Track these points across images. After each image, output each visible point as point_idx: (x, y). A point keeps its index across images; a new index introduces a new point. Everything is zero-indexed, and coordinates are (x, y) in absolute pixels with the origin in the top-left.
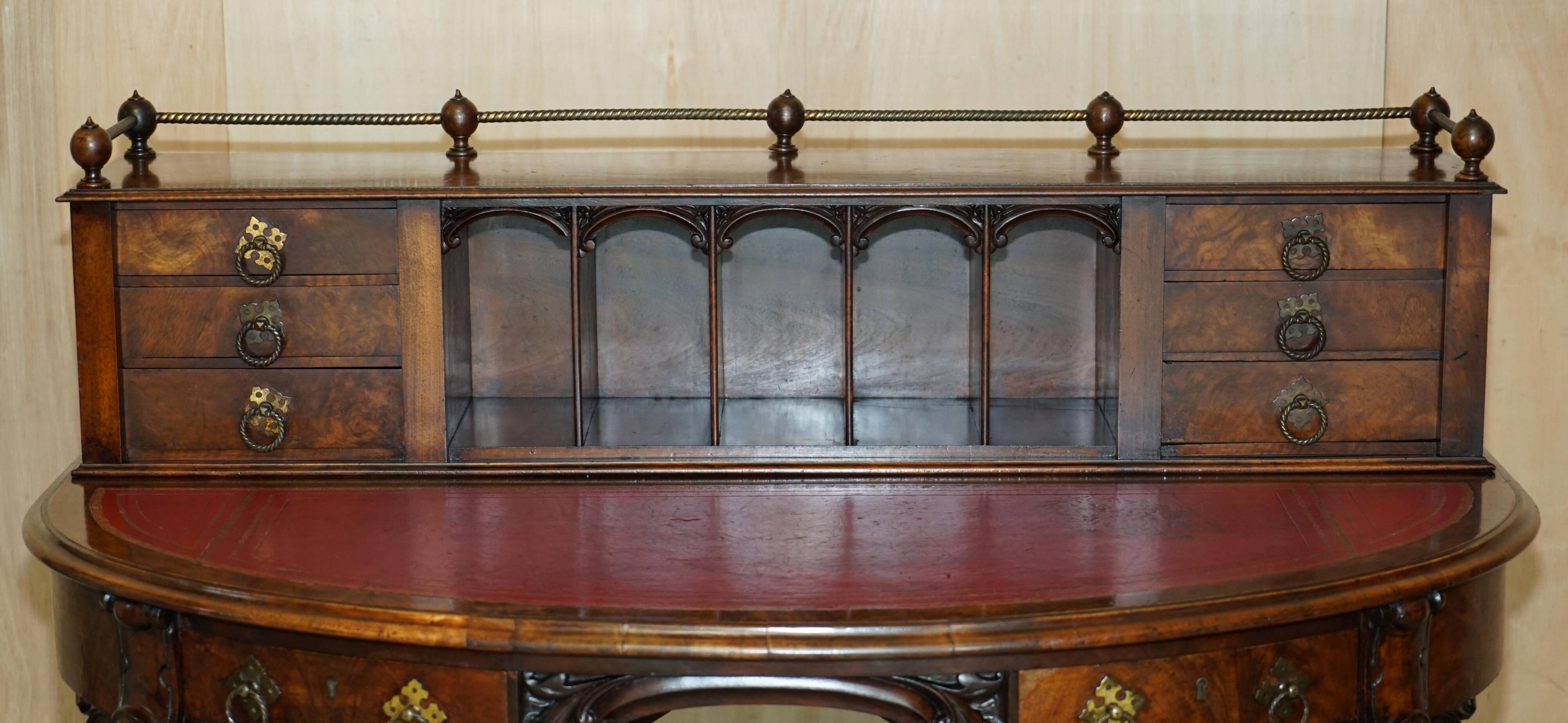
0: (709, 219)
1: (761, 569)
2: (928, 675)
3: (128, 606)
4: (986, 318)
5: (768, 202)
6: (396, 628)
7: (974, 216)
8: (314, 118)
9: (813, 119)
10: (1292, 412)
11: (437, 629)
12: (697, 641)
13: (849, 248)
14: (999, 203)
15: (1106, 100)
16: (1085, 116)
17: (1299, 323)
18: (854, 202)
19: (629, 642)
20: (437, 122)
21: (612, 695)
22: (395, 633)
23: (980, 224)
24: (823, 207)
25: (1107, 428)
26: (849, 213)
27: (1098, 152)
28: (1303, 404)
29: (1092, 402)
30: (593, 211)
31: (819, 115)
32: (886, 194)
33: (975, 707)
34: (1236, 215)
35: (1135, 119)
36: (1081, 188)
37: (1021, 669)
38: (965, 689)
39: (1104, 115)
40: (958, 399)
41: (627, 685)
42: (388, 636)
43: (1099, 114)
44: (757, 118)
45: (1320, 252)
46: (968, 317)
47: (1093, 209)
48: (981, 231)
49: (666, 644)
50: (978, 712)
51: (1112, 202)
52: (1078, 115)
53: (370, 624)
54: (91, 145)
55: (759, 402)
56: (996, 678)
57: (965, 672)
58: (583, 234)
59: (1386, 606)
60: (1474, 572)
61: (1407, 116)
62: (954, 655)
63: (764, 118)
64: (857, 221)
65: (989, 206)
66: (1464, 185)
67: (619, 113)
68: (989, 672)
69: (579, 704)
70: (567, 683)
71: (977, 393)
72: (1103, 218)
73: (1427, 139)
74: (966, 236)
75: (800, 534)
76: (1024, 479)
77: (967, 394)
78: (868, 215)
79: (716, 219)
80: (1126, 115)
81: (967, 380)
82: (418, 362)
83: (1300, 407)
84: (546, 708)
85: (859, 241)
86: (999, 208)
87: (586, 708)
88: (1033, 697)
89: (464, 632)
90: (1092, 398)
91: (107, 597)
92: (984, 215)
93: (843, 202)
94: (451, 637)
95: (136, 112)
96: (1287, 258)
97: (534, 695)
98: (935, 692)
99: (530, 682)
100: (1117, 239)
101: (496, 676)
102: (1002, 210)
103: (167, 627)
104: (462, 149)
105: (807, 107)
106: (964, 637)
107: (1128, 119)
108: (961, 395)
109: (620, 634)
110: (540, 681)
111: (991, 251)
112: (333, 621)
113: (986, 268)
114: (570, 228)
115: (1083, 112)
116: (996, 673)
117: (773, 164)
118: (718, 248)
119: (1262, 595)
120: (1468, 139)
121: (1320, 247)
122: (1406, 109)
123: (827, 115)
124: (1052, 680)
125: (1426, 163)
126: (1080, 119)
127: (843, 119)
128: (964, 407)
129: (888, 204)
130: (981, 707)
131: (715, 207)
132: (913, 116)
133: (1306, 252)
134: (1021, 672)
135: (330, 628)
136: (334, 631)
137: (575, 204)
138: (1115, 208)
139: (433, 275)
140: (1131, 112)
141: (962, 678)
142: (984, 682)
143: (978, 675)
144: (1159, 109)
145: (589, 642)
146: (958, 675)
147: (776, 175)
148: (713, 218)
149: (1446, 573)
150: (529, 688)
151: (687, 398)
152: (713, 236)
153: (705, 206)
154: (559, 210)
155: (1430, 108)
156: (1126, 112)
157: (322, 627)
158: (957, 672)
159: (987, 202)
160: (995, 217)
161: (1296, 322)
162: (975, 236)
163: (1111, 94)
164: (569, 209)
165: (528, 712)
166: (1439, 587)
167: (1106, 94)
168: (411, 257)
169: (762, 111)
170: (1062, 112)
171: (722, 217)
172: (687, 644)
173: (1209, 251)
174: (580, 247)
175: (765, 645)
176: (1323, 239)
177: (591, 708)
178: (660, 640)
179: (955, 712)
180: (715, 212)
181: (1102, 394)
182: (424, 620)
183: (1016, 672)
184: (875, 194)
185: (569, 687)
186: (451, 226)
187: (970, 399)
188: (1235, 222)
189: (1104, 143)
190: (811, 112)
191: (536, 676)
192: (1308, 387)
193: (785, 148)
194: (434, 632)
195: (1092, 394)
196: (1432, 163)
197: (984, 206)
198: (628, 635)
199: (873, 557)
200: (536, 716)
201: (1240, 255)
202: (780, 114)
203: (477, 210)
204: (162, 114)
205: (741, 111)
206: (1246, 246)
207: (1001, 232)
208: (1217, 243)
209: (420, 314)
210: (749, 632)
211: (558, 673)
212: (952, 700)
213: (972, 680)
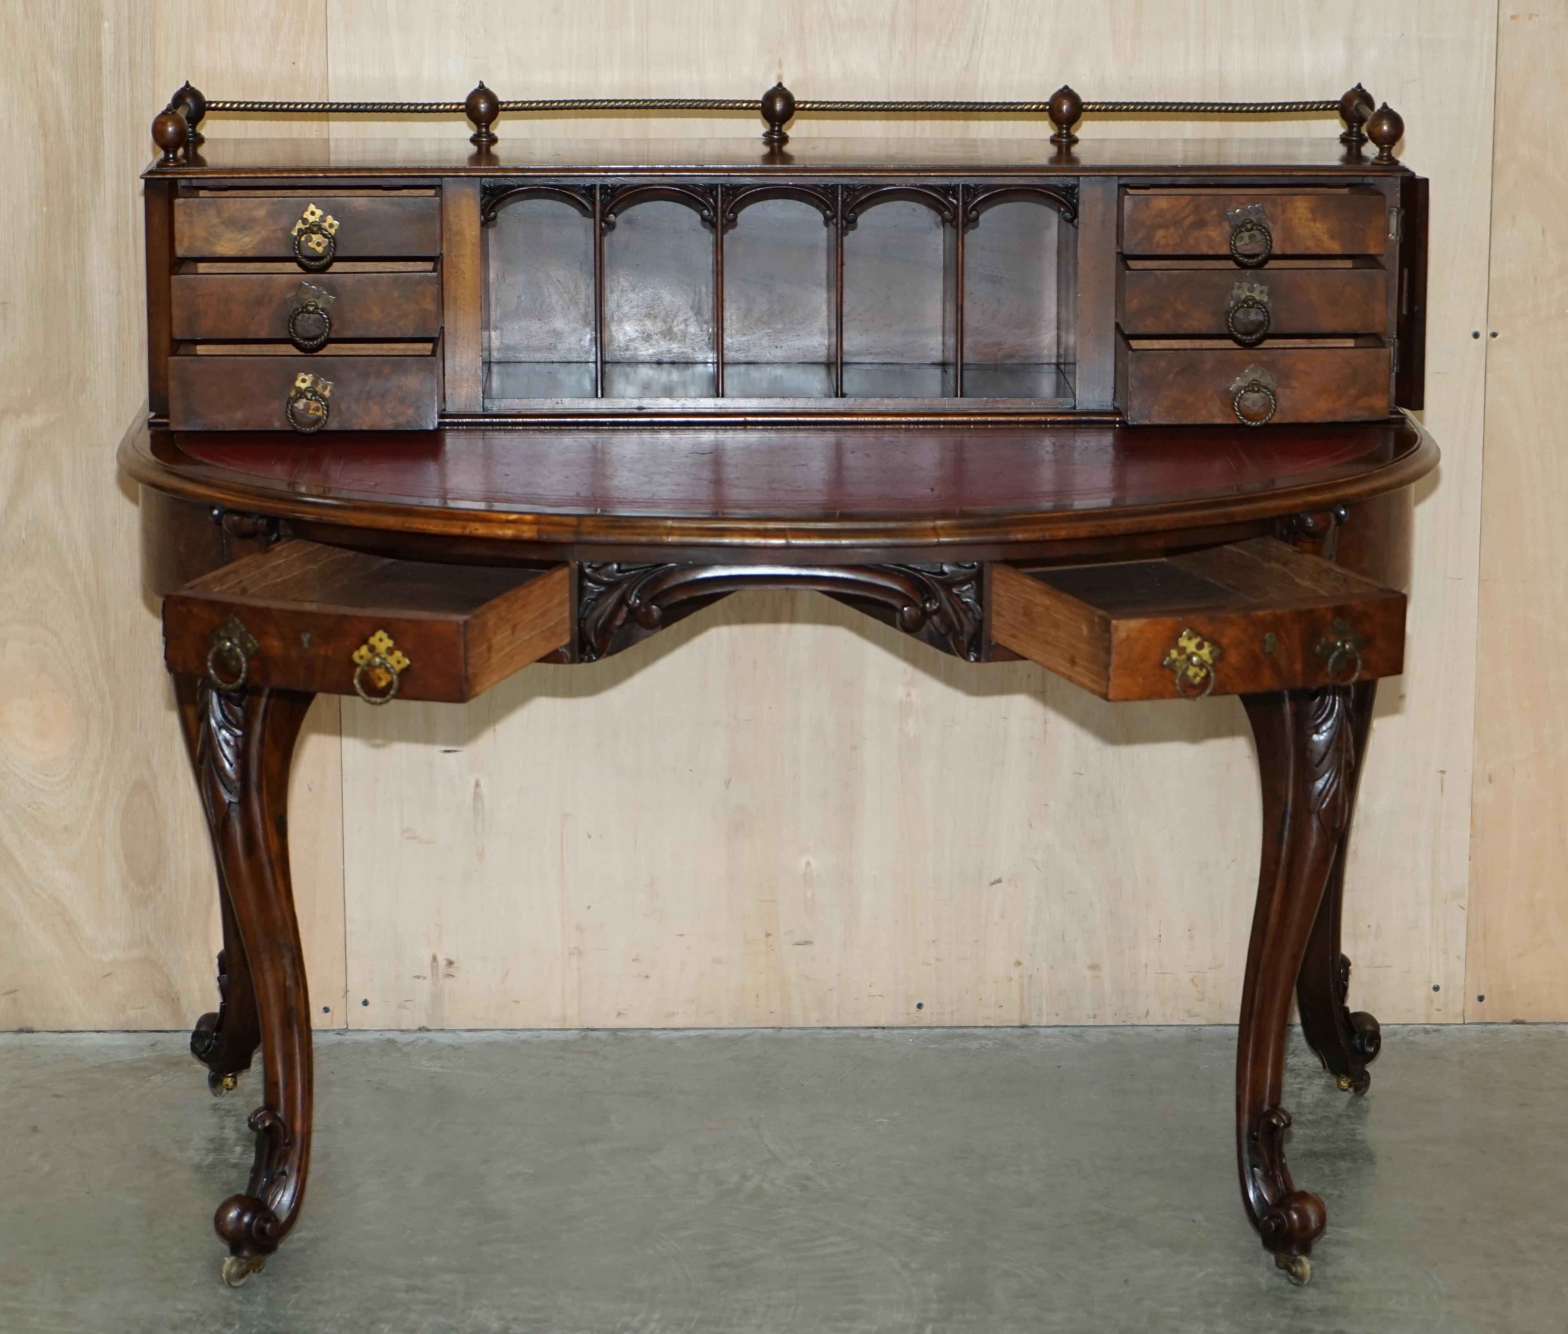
0: (717, 196)
1: (774, 485)
2: (918, 564)
3: (236, 518)
4: (960, 283)
5: (770, 181)
6: (477, 525)
7: (950, 194)
8: (350, 106)
9: (803, 109)
10: (1246, 395)
11: (512, 525)
12: (728, 533)
13: (839, 222)
14: (972, 182)
15: (1066, 93)
16: (1048, 107)
17: (1247, 307)
18: (845, 181)
19: (672, 535)
20: (461, 111)
21: (659, 580)
22: (476, 529)
23: (955, 202)
24: (817, 186)
25: (1067, 385)
26: (840, 191)
27: (1059, 139)
28: (1256, 389)
29: (1054, 367)
30: (614, 188)
31: (808, 106)
32: (873, 174)
33: (955, 591)
34: (1188, 205)
35: (1092, 110)
36: (1042, 169)
38: (947, 576)
39: (1065, 108)
40: (933, 364)
41: (670, 572)
42: (471, 532)
43: (1061, 106)
44: (752, 108)
45: (1263, 237)
46: (942, 289)
47: (1055, 188)
48: (956, 207)
49: (703, 536)
50: (957, 595)
51: (1071, 182)
52: (1041, 106)
53: (454, 522)
54: (170, 129)
55: (752, 366)
56: (973, 567)
57: (948, 564)
58: (605, 209)
59: (1297, 516)
60: (1374, 492)
61: (1337, 109)
62: (939, 545)
63: (758, 109)
64: (847, 198)
65: (963, 186)
66: (1379, 168)
67: (627, 103)
68: (966, 562)
69: (629, 589)
70: (619, 571)
71: (952, 359)
72: (1063, 196)
73: (1355, 129)
74: (943, 212)
75: (803, 462)
76: (994, 426)
77: (941, 360)
78: (857, 193)
79: (722, 195)
80: (1084, 107)
81: (941, 347)
82: (458, 322)
83: (1253, 391)
84: (601, 593)
85: (849, 216)
86: (971, 188)
87: (635, 592)
89: (535, 528)
90: (1054, 364)
91: (216, 512)
92: (958, 194)
93: (835, 181)
94: (524, 532)
95: (188, 100)
96: (1235, 245)
97: (591, 581)
98: (924, 579)
99: (588, 571)
100: (1075, 215)
102: (974, 189)
103: (272, 534)
104: (484, 135)
105: (797, 98)
106: (947, 531)
107: (1086, 110)
108: (935, 360)
109: (665, 528)
110: (596, 570)
111: (965, 226)
112: (422, 520)
113: (960, 240)
114: (593, 204)
115: (1046, 104)
116: (973, 562)
117: (766, 150)
118: (724, 221)
119: (1193, 502)
120: (1381, 128)
121: (1262, 232)
122: (1335, 102)
123: (815, 106)
125: (1354, 151)
126: (1043, 110)
127: (830, 109)
128: (938, 372)
129: (874, 183)
130: (960, 591)
131: (722, 185)
132: (893, 106)
133: (1252, 237)
135: (420, 526)
136: (424, 529)
137: (598, 182)
138: (1074, 187)
139: (473, 244)
140: (1089, 104)
141: (946, 569)
142: (963, 570)
143: (957, 564)
144: (1114, 101)
145: (640, 534)
146: (942, 564)
147: (769, 158)
148: (720, 196)
149: (1350, 491)
150: (588, 576)
151: (687, 363)
152: (719, 210)
153: (713, 184)
154: (584, 188)
155: (1356, 102)
156: (1085, 103)
157: (414, 526)
158: (942, 561)
159: (960, 182)
160: (968, 195)
161: (1243, 307)
162: (950, 212)
163: (1071, 87)
164: (593, 187)
165: (585, 597)
166: (1344, 503)
167: (1066, 87)
168: (455, 228)
169: (757, 102)
170: (1026, 104)
171: (729, 195)
172: (719, 536)
173: (1164, 237)
174: (602, 220)
176: (1265, 225)
177: (639, 592)
178: (697, 532)
179: (939, 596)
180: (722, 190)
181: (1062, 361)
182: (501, 519)
184: (864, 174)
185: (620, 574)
186: (489, 202)
187: (943, 365)
188: (1187, 211)
189: (1064, 131)
190: (800, 102)
191: (593, 566)
192: (1259, 372)
193: (777, 135)
194: (509, 528)
195: (1054, 360)
196: (1359, 151)
197: (958, 186)
198: (672, 528)
199: (868, 478)
200: (592, 600)
201: (1191, 241)
202: (773, 104)
203: (511, 187)
204: (211, 103)
205: (737, 102)
206: (1196, 233)
207: (973, 209)
208: (1172, 230)
209: (461, 279)
210: (771, 525)
211: (611, 564)
212: (937, 586)
213: (953, 568)
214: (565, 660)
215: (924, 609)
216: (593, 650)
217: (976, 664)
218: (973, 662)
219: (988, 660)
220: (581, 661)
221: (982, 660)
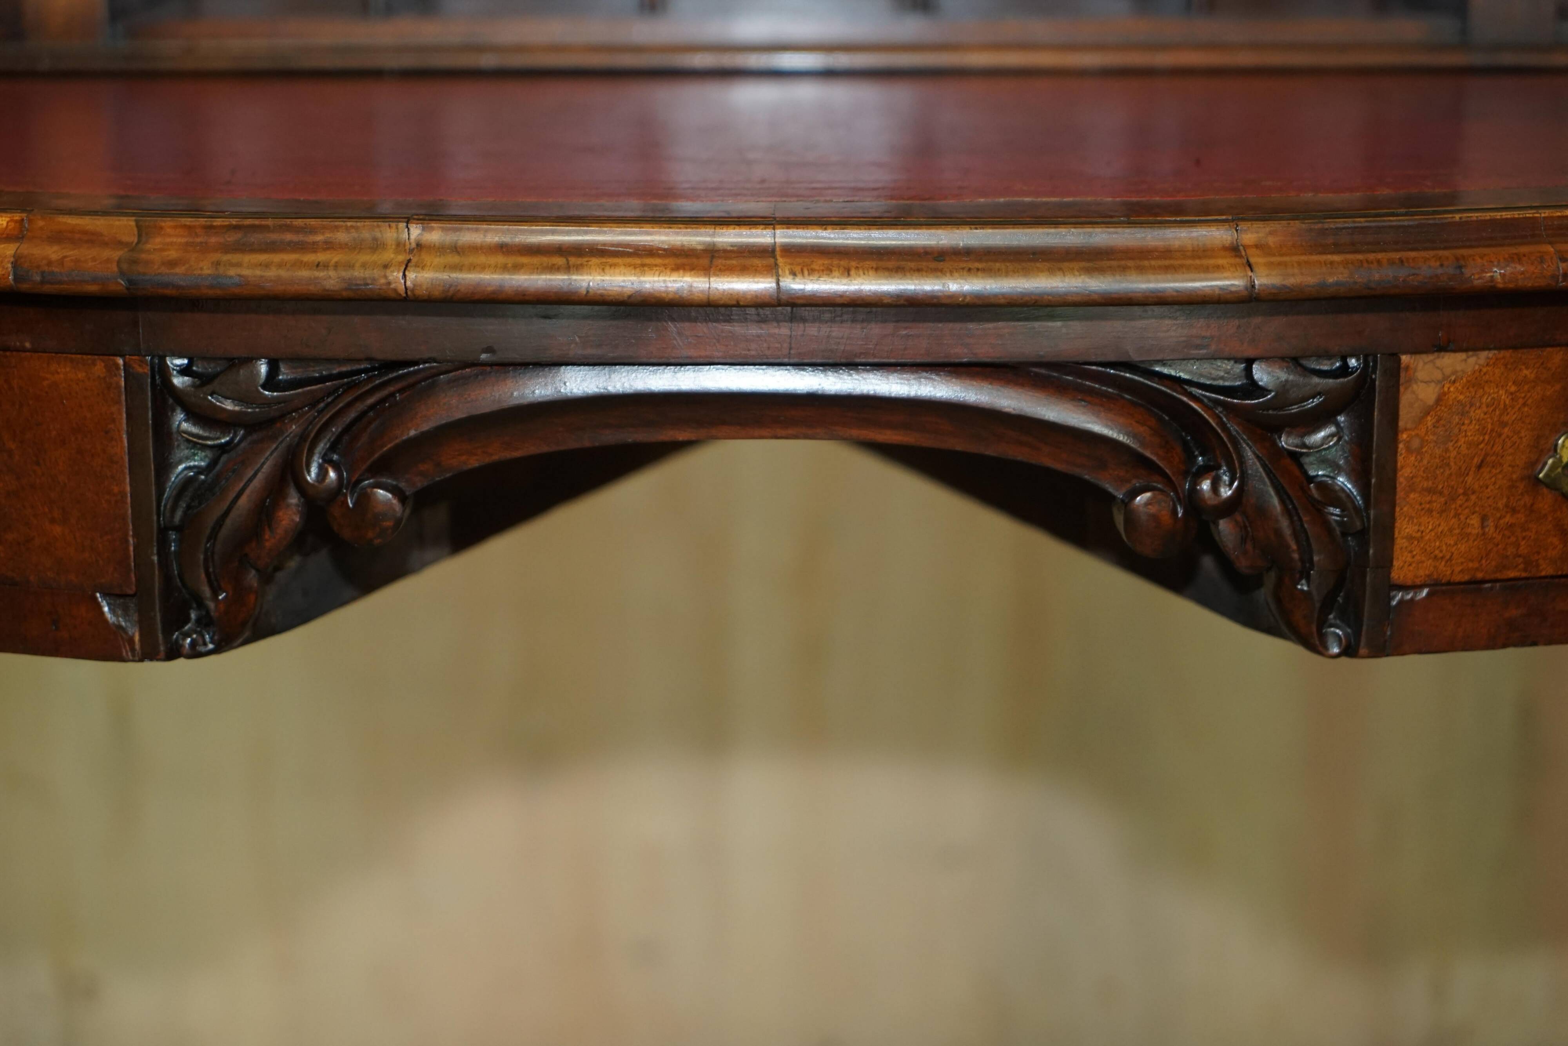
12: (594, 261)
19: (420, 266)
21: (388, 413)
33: (1286, 442)
37: (1405, 353)
38: (1267, 397)
49: (517, 268)
50: (1295, 457)
56: (1344, 370)
68: (1328, 356)
69: (303, 437)
70: (271, 382)
84: (223, 449)
87: (322, 448)
88: (1430, 421)
97: (193, 415)
98: (1191, 403)
99: (181, 383)
101: (99, 368)
109: (399, 245)
110: (204, 380)
116: (1344, 359)
124: (1476, 382)
130: (1304, 446)
134: (1405, 358)
141: (1261, 374)
142: (1314, 380)
143: (1294, 361)
146: (1249, 362)
150: (179, 398)
158: (1250, 350)
165: (179, 461)
172: (568, 269)
175: (772, 270)
177: (333, 448)
178: (501, 259)
179: (1241, 457)
183: (1394, 357)
185: (278, 395)
191: (196, 366)
198: (419, 248)
200: (199, 470)
210: (728, 237)
211: (250, 360)
212: (1233, 427)
213: (1283, 376)
214: (126, 652)
215: (1193, 500)
216: (205, 622)
217: (1344, 660)
218: (1338, 656)
219: (1380, 650)
220: (173, 653)
221: (1363, 651)
